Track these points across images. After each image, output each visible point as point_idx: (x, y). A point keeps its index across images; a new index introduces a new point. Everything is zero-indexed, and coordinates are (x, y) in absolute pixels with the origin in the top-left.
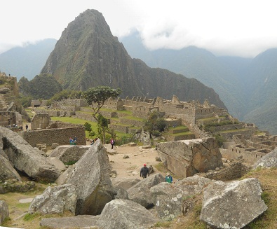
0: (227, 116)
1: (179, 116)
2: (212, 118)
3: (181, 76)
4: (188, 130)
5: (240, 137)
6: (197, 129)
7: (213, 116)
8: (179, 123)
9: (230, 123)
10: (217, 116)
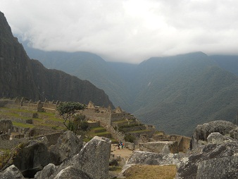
0: (134, 120)
1: (97, 119)
2: (124, 121)
3: (75, 78)
4: (106, 130)
5: (145, 136)
6: (112, 129)
7: (124, 119)
8: (98, 124)
9: (137, 125)
10: (127, 120)
